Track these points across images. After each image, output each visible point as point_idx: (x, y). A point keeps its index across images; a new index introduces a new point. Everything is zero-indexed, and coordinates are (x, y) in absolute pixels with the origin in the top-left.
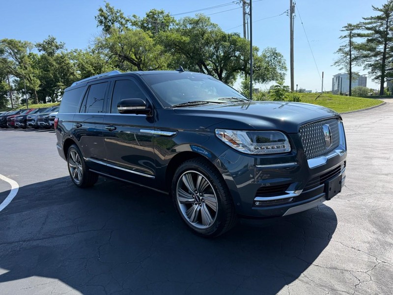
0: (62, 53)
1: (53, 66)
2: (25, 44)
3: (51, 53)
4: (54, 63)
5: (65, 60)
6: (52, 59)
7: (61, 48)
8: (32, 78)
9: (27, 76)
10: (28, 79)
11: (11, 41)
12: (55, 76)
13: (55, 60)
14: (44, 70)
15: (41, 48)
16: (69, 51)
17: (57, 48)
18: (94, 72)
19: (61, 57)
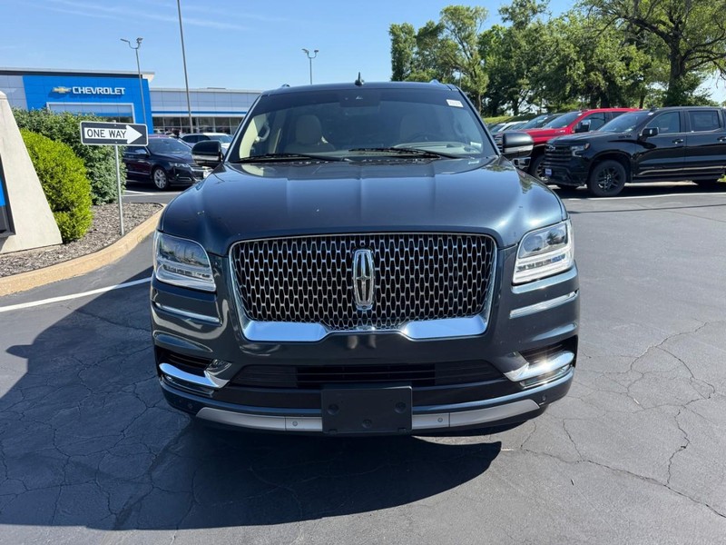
0: (538, 22)
1: (520, 48)
2: (476, 12)
3: (522, 23)
4: (523, 43)
5: (541, 36)
6: (519, 36)
7: (541, 12)
8: (478, 72)
9: (471, 70)
10: (471, 74)
11: (456, 9)
12: (519, 67)
13: (525, 36)
14: (504, 57)
15: (506, 16)
16: (555, 16)
17: (534, 12)
18: (576, 58)
19: (536, 30)
